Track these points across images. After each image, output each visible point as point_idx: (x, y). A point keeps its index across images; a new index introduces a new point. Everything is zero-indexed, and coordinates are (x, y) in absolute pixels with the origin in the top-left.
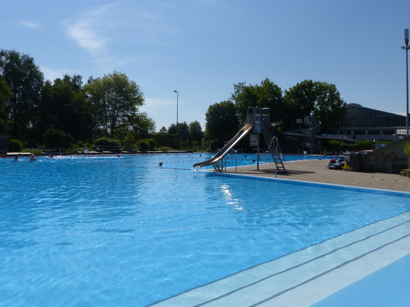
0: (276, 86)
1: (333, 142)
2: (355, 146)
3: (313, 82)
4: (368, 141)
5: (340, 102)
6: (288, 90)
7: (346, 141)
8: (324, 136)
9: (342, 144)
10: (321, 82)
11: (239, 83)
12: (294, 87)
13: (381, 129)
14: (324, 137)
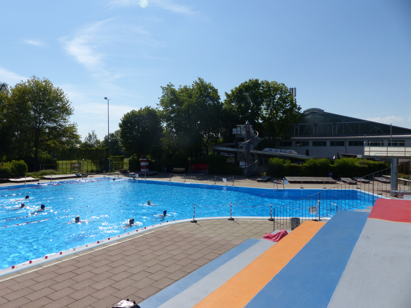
0: (212, 88)
1: (274, 161)
2: (306, 166)
3: (259, 82)
4: (323, 160)
5: (294, 105)
6: (230, 93)
7: (293, 160)
8: (267, 151)
9: (288, 163)
10: (270, 82)
11: (168, 85)
12: (236, 88)
13: (346, 139)
14: (266, 153)
